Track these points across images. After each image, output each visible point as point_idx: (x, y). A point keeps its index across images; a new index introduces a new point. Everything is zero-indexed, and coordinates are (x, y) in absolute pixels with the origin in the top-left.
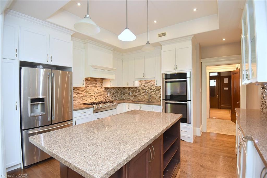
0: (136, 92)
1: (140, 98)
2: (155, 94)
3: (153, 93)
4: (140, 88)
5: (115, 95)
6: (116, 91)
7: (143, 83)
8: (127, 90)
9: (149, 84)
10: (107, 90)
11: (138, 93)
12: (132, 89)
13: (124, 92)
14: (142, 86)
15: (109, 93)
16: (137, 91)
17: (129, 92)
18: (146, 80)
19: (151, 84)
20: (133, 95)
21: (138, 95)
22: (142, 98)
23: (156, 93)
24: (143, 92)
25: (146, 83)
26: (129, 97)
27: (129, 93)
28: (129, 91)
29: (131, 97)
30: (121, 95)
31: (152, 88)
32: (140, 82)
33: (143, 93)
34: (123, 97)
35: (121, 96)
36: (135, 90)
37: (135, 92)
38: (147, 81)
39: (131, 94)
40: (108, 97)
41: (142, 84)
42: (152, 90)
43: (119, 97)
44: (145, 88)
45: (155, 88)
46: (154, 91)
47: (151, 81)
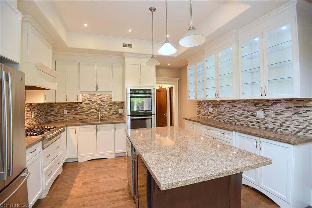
0: (77, 110)
1: (83, 116)
2: (106, 111)
3: (103, 110)
4: (83, 104)
5: (39, 116)
6: (40, 110)
7: (89, 97)
8: (59, 106)
9: (98, 98)
10: (31, 107)
11: (80, 111)
12: (69, 105)
13: (52, 111)
14: (86, 102)
15: (33, 113)
16: (78, 108)
17: (62, 110)
18: (93, 94)
19: (101, 98)
20: (70, 114)
21: (80, 114)
22: (86, 117)
23: (109, 109)
24: (89, 109)
25: (92, 98)
26: (62, 118)
27: (63, 112)
28: (63, 108)
29: (66, 117)
30: (46, 115)
31: (102, 103)
32: (83, 95)
33: (88, 111)
34: (49, 118)
35: (46, 117)
36: (74, 107)
37: (73, 110)
38: (95, 95)
39: (65, 112)
40: (32, 121)
41: (87, 99)
42: (102, 107)
43: (44, 119)
44: (91, 104)
45: (107, 104)
46: (106, 107)
47: (101, 95)
